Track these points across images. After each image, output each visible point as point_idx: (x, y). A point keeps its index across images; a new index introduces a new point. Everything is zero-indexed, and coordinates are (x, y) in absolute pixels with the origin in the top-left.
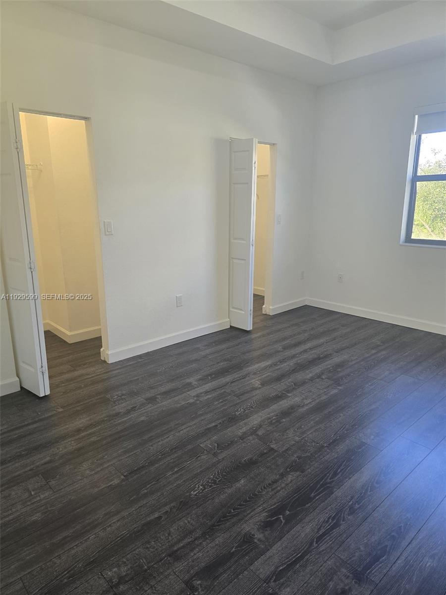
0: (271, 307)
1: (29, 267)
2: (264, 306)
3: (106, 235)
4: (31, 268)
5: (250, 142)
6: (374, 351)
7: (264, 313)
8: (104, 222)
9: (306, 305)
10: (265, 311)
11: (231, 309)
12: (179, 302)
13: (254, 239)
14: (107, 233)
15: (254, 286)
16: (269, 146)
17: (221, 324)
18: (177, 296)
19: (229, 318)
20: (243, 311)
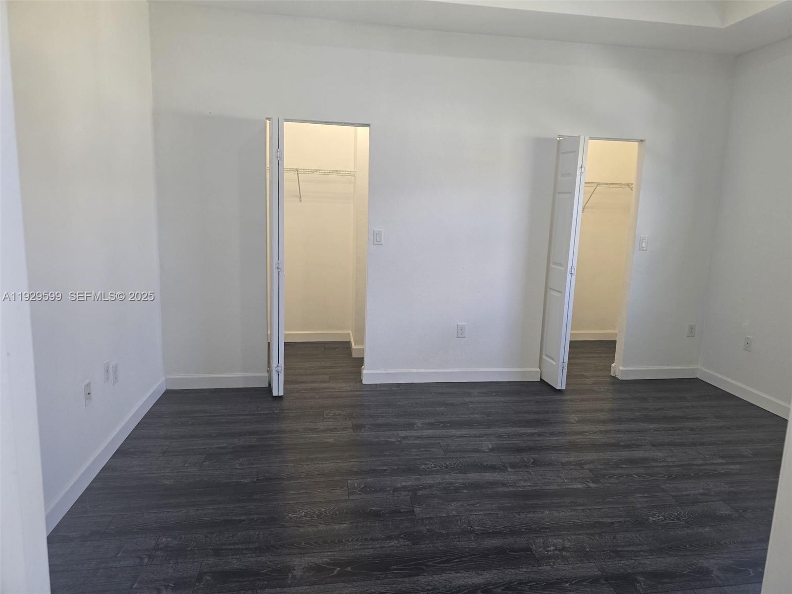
0: (621, 368)
1: (277, 266)
2: (613, 365)
3: (374, 244)
4: (278, 268)
5: (576, 140)
6: (720, 461)
7: (612, 374)
8: (374, 230)
9: (697, 378)
10: (614, 373)
11: (544, 357)
12: (460, 332)
13: (575, 265)
14: (376, 243)
15: (571, 330)
16: (637, 143)
17: (524, 373)
18: (459, 324)
19: (540, 368)
20: (555, 361)
